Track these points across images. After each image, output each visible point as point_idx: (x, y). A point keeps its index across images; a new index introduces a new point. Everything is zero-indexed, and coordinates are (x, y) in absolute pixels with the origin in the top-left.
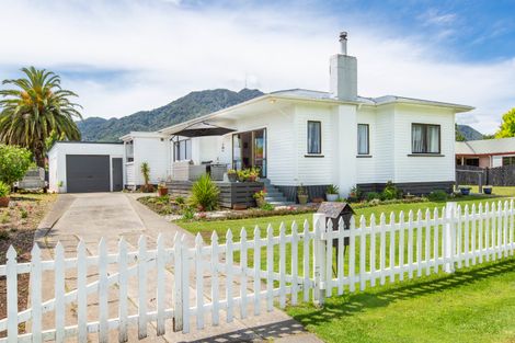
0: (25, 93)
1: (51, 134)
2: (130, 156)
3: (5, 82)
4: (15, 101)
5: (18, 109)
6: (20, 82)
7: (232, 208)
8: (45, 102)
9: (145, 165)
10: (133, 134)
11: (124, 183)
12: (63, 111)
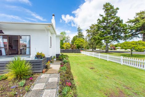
7: (42, 72)
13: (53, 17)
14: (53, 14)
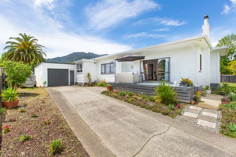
0: (21, 43)
1: (33, 60)
3: (11, 38)
4: (16, 46)
5: (17, 49)
6: (18, 39)
7: (190, 103)
8: (31, 47)
9: (89, 74)
12: (39, 52)
13: (206, 21)
14: (205, 16)
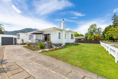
2: (19, 38)
7: (48, 48)
9: (23, 39)
10: (20, 33)
11: (17, 43)
13: (63, 21)
